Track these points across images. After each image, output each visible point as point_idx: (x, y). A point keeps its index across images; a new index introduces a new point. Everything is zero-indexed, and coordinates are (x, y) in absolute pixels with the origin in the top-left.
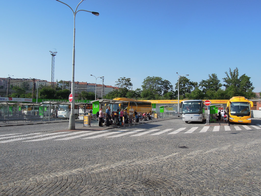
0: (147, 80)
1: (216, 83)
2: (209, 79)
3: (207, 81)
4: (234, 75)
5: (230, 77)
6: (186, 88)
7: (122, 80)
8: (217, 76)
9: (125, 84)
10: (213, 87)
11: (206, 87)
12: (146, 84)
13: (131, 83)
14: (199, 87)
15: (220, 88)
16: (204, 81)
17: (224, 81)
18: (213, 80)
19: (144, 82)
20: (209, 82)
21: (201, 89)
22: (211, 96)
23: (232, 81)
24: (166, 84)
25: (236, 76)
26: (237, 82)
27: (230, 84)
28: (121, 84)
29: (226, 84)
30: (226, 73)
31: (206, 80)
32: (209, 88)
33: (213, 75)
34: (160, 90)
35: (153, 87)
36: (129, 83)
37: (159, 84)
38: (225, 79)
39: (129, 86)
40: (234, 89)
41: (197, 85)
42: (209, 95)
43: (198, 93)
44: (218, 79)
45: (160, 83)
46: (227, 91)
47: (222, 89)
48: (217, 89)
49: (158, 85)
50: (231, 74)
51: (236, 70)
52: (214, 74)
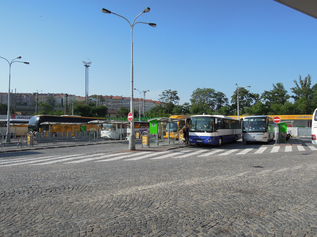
0: (196, 92)
1: (282, 94)
2: (273, 89)
3: (271, 92)
4: (305, 84)
5: (300, 86)
6: (245, 101)
7: (167, 93)
8: (283, 86)
9: (171, 98)
10: (279, 99)
11: (269, 99)
12: (196, 97)
13: (178, 97)
14: (261, 99)
15: (287, 100)
16: (266, 92)
17: (293, 91)
18: (279, 91)
19: (193, 95)
20: (273, 93)
21: (263, 102)
22: (276, 110)
23: (303, 91)
24: (220, 97)
25: (308, 86)
26: (309, 93)
27: (300, 95)
28: (166, 97)
29: (295, 95)
30: (295, 82)
31: (269, 91)
32: (273, 100)
33: (279, 85)
34: (212, 104)
35: (204, 101)
36: (175, 97)
37: (211, 97)
38: (293, 89)
39: (176, 101)
40: (306, 101)
41: (259, 97)
42: (274, 109)
43: (260, 108)
44: (284, 90)
45: (213, 96)
46: (296, 104)
47: (289, 102)
48: (283, 102)
49: (210, 99)
50: (302, 83)
51: (308, 78)
52: (280, 83)
